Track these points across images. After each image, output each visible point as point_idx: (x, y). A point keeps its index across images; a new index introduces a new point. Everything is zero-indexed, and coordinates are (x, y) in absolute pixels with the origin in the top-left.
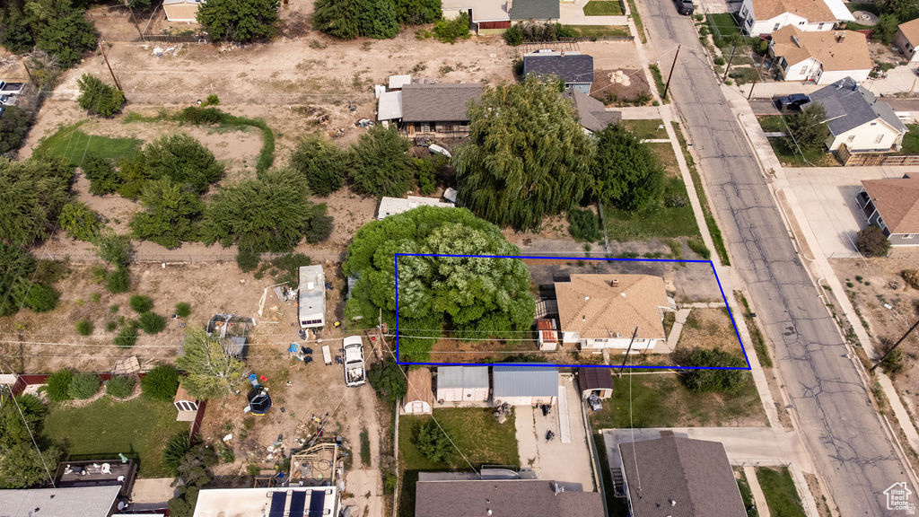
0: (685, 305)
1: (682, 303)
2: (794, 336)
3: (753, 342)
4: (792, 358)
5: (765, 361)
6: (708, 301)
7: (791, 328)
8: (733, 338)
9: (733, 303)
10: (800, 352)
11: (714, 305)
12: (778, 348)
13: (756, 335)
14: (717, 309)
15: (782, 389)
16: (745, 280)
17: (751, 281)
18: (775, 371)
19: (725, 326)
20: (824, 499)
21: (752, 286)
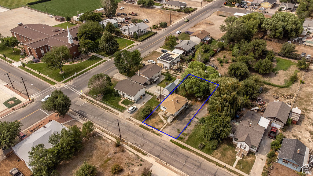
0: (167, 124)
1: (168, 124)
2: (141, 135)
3: (148, 128)
4: (138, 130)
5: (141, 126)
6: (164, 128)
7: (143, 136)
8: (152, 125)
9: (159, 132)
10: (137, 132)
11: (162, 128)
12: (142, 130)
13: (148, 130)
14: (161, 128)
15: (134, 124)
16: (163, 140)
17: (162, 141)
18: (138, 126)
19: (155, 126)
20: (114, 113)
21: (160, 140)
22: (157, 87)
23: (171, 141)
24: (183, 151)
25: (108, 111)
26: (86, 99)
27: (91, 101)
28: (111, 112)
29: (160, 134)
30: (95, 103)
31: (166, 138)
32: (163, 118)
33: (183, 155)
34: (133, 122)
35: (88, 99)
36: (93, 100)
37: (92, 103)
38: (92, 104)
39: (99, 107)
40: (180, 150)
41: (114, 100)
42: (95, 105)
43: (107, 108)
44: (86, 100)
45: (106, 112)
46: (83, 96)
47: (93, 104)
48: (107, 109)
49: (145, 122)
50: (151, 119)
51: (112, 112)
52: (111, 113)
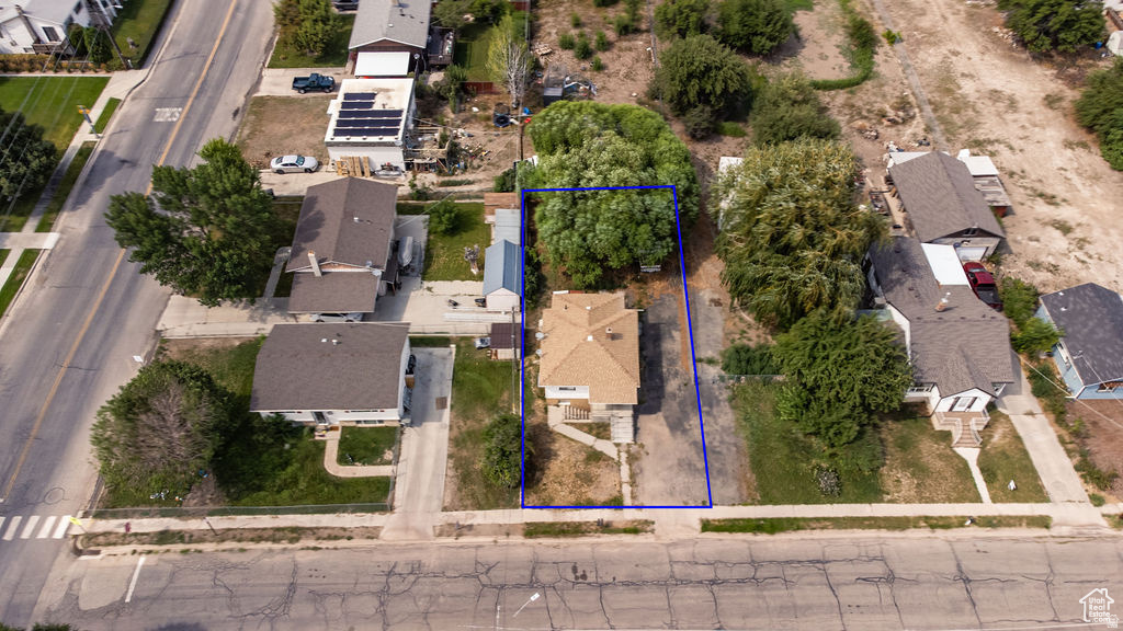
0: (624, 455)
1: (628, 452)
2: (570, 576)
3: (568, 524)
4: (536, 564)
5: (532, 531)
6: (633, 483)
7: (584, 577)
8: (572, 499)
9: (629, 515)
10: (544, 576)
11: (626, 489)
12: (553, 551)
13: (576, 530)
14: (620, 492)
15: (491, 539)
16: (675, 544)
17: (673, 552)
18: (518, 539)
19: (591, 495)
20: (350, 538)
21: (663, 550)
22: (429, 289)
23: (707, 526)
24: (786, 546)
25: (312, 543)
26: (127, 537)
27: (164, 537)
28: (330, 538)
29: (639, 522)
30: (201, 540)
31: (678, 527)
32: (588, 439)
33: (799, 562)
34: (478, 534)
35: (140, 537)
36: (174, 524)
37: (182, 547)
38: (185, 552)
39: (242, 550)
40: (770, 545)
41: (286, 464)
42: (208, 547)
43: (294, 530)
44: (128, 548)
45: (301, 555)
46: (91, 537)
47: (193, 547)
48: (296, 533)
49: (532, 499)
50: (542, 470)
51: (336, 538)
52: (331, 544)
